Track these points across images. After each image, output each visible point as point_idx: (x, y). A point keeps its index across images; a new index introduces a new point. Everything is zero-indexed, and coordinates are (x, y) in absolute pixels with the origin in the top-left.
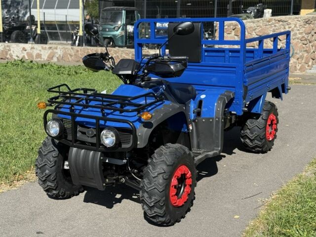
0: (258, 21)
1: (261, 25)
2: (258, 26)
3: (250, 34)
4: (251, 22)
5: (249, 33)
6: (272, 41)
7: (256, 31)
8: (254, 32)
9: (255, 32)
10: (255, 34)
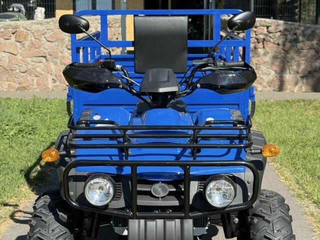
0: (48, 23)
1: (53, 27)
2: (48, 30)
3: (38, 39)
4: (38, 24)
5: (36, 39)
6: (69, 49)
7: (46, 36)
8: (43, 36)
9: (45, 38)
10: (44, 39)
